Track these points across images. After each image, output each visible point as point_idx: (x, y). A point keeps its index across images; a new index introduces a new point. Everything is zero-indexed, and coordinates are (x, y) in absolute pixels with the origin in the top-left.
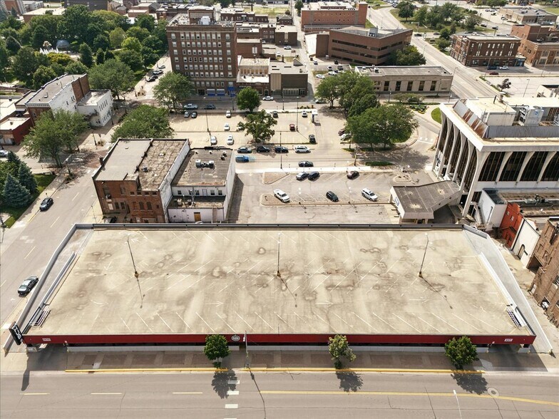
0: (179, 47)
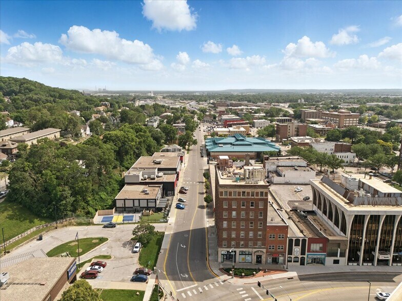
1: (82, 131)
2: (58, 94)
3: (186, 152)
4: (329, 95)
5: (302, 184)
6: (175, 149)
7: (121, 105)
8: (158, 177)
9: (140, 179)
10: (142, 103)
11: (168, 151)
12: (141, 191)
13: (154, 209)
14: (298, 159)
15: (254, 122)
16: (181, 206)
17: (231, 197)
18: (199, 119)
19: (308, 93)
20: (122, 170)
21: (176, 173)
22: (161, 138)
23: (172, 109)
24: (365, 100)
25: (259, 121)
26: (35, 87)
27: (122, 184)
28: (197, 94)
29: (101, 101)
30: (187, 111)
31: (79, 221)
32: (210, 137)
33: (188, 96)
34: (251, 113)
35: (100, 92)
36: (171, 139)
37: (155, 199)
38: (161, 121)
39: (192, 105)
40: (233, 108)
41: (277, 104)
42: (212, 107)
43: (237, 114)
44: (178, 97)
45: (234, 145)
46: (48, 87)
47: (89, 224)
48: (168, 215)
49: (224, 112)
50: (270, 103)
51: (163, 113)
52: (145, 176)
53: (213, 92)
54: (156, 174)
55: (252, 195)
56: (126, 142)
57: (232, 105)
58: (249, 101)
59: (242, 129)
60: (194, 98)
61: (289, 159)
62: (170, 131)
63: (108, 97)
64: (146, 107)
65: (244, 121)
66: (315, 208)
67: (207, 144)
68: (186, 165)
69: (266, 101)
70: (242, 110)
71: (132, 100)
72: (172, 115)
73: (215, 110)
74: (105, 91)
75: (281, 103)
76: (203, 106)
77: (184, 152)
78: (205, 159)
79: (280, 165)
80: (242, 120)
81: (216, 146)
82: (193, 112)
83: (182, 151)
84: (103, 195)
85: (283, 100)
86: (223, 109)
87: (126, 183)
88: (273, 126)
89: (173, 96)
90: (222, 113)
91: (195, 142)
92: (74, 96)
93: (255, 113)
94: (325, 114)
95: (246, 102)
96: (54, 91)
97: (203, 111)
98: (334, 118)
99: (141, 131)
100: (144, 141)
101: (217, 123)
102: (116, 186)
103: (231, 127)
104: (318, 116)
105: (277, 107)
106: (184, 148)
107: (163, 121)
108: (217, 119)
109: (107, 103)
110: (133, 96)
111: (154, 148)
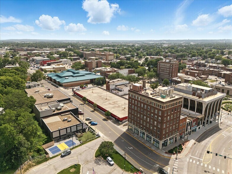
0: (160, 67)
6: (35, 85)
11: (29, 87)
12: (61, 120)
13: (81, 131)
16: (95, 123)
17: (168, 108)
21: (70, 101)
24: (101, 46)
25: (64, 60)
31: (36, 160)
37: (82, 123)
40: (32, 52)
45: (75, 77)
47: (46, 160)
49: (27, 55)
52: (53, 108)
55: (176, 105)
57: (28, 50)
59: (61, 66)
65: (54, 60)
75: (57, 48)
78: (61, 88)
79: (117, 85)
81: (62, 78)
87: (41, 118)
94: (97, 54)
108: (28, 60)
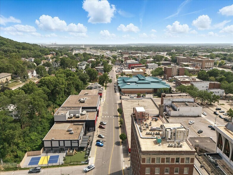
1: (29, 74)
2: (22, 47)
3: (104, 88)
4: (188, 47)
5: (192, 117)
6: (96, 87)
7: (63, 53)
8: (82, 115)
9: (67, 118)
10: (77, 52)
11: (91, 88)
12: (67, 129)
13: (77, 148)
14: (187, 96)
15: (147, 65)
16: (101, 144)
17: (153, 164)
18: (112, 63)
19: (176, 46)
20: (54, 107)
21: (97, 110)
22: (87, 78)
23: (95, 56)
24: (211, 50)
25: (151, 64)
26: (7, 42)
27: (52, 122)
28: (111, 46)
29: (50, 51)
30: (104, 57)
31: (7, 166)
32: (120, 76)
33: (105, 47)
34: (144, 58)
35: (52, 45)
36: (94, 79)
37: (78, 140)
38: (88, 65)
39: (107, 54)
40: (133, 55)
41: (159, 53)
42: (120, 55)
43: (136, 60)
44: (99, 48)
45: (137, 83)
46: (15, 42)
47: (16, 169)
48: (89, 154)
49: (127, 58)
50: (155, 52)
51: (89, 59)
52: (71, 115)
53: (120, 45)
54: (81, 112)
55: (177, 161)
56: (57, 85)
57: (132, 53)
58: (142, 51)
59: (141, 70)
60: (109, 49)
61: (180, 96)
62: (93, 73)
63: (57, 48)
64: (78, 55)
65: (141, 64)
66: (218, 151)
67: (119, 82)
68: (104, 100)
69: (152, 50)
70: (138, 57)
71: (71, 51)
72: (95, 60)
73: (122, 56)
74: (55, 45)
75: (161, 52)
76: (114, 54)
77: (103, 89)
78: (118, 94)
79: (174, 101)
80: (140, 63)
81: (125, 84)
82: (109, 58)
83: (102, 87)
84: (34, 136)
85: (162, 50)
86: (127, 56)
87: (55, 121)
88: (161, 69)
89: (96, 48)
90: (126, 59)
91: (110, 81)
92: (33, 48)
93: (147, 58)
94: (192, 59)
95: (140, 52)
96: (19, 45)
97: (115, 57)
98: (198, 62)
99: (71, 76)
100: (73, 83)
101: (124, 65)
102: (47, 125)
103: (134, 69)
104: (187, 61)
105: (160, 54)
106: (103, 85)
107: (89, 65)
108: (124, 63)
109: (54, 52)
110: (72, 47)
111: (81, 87)
